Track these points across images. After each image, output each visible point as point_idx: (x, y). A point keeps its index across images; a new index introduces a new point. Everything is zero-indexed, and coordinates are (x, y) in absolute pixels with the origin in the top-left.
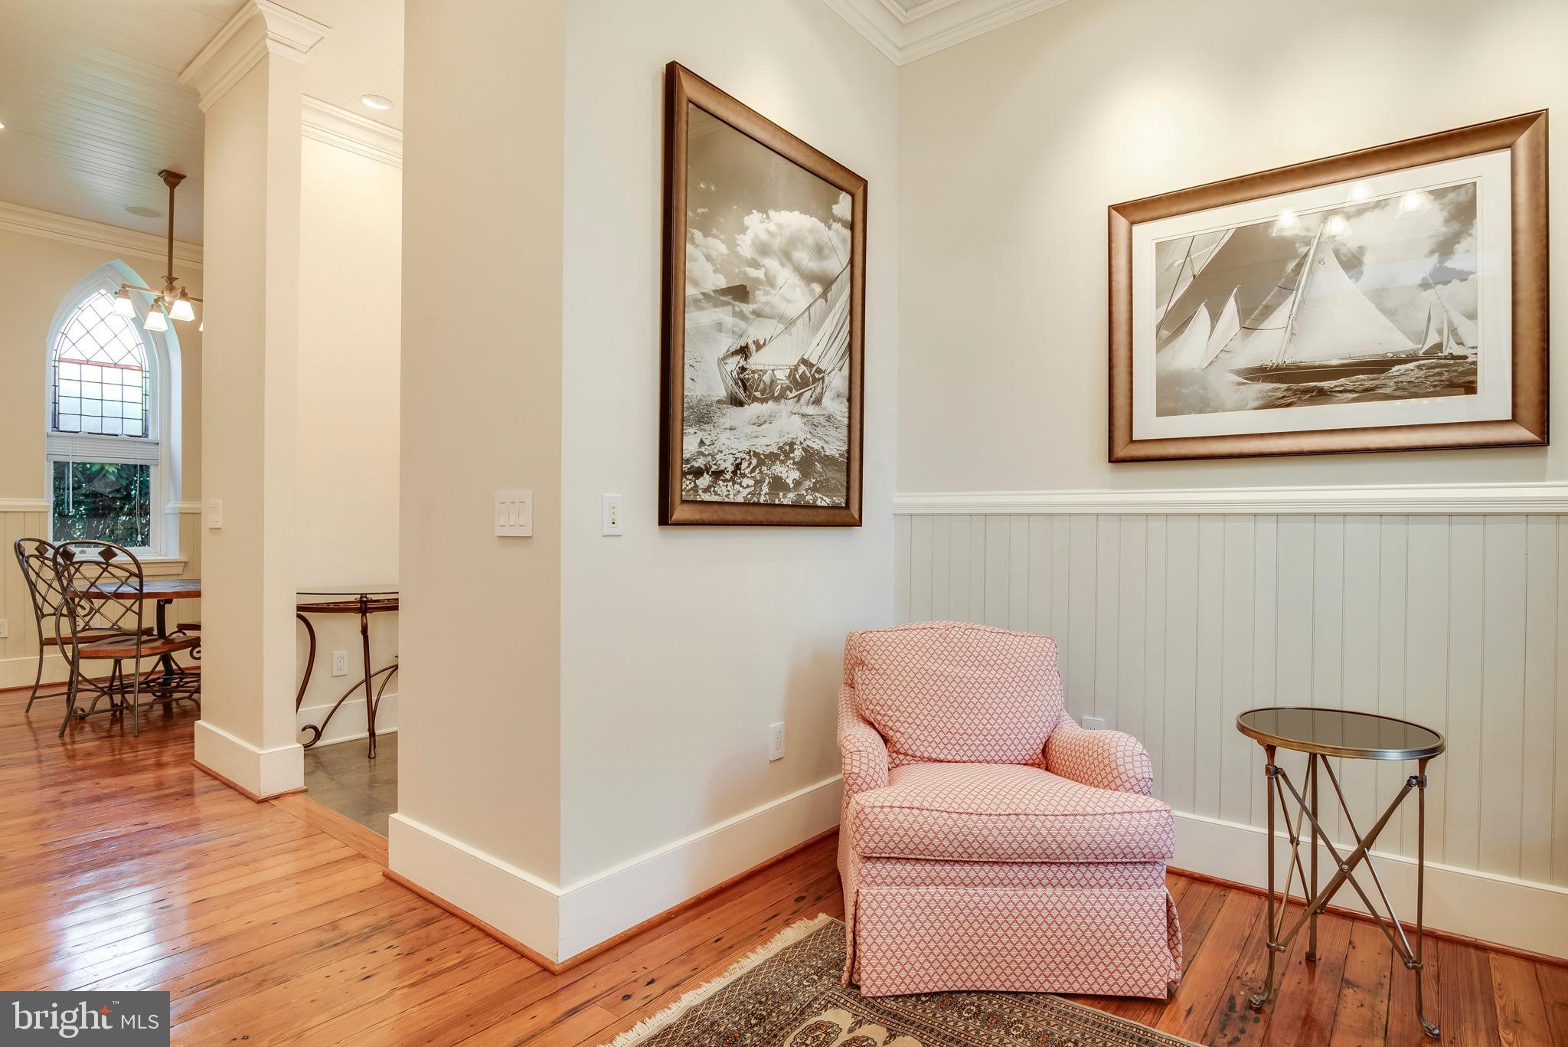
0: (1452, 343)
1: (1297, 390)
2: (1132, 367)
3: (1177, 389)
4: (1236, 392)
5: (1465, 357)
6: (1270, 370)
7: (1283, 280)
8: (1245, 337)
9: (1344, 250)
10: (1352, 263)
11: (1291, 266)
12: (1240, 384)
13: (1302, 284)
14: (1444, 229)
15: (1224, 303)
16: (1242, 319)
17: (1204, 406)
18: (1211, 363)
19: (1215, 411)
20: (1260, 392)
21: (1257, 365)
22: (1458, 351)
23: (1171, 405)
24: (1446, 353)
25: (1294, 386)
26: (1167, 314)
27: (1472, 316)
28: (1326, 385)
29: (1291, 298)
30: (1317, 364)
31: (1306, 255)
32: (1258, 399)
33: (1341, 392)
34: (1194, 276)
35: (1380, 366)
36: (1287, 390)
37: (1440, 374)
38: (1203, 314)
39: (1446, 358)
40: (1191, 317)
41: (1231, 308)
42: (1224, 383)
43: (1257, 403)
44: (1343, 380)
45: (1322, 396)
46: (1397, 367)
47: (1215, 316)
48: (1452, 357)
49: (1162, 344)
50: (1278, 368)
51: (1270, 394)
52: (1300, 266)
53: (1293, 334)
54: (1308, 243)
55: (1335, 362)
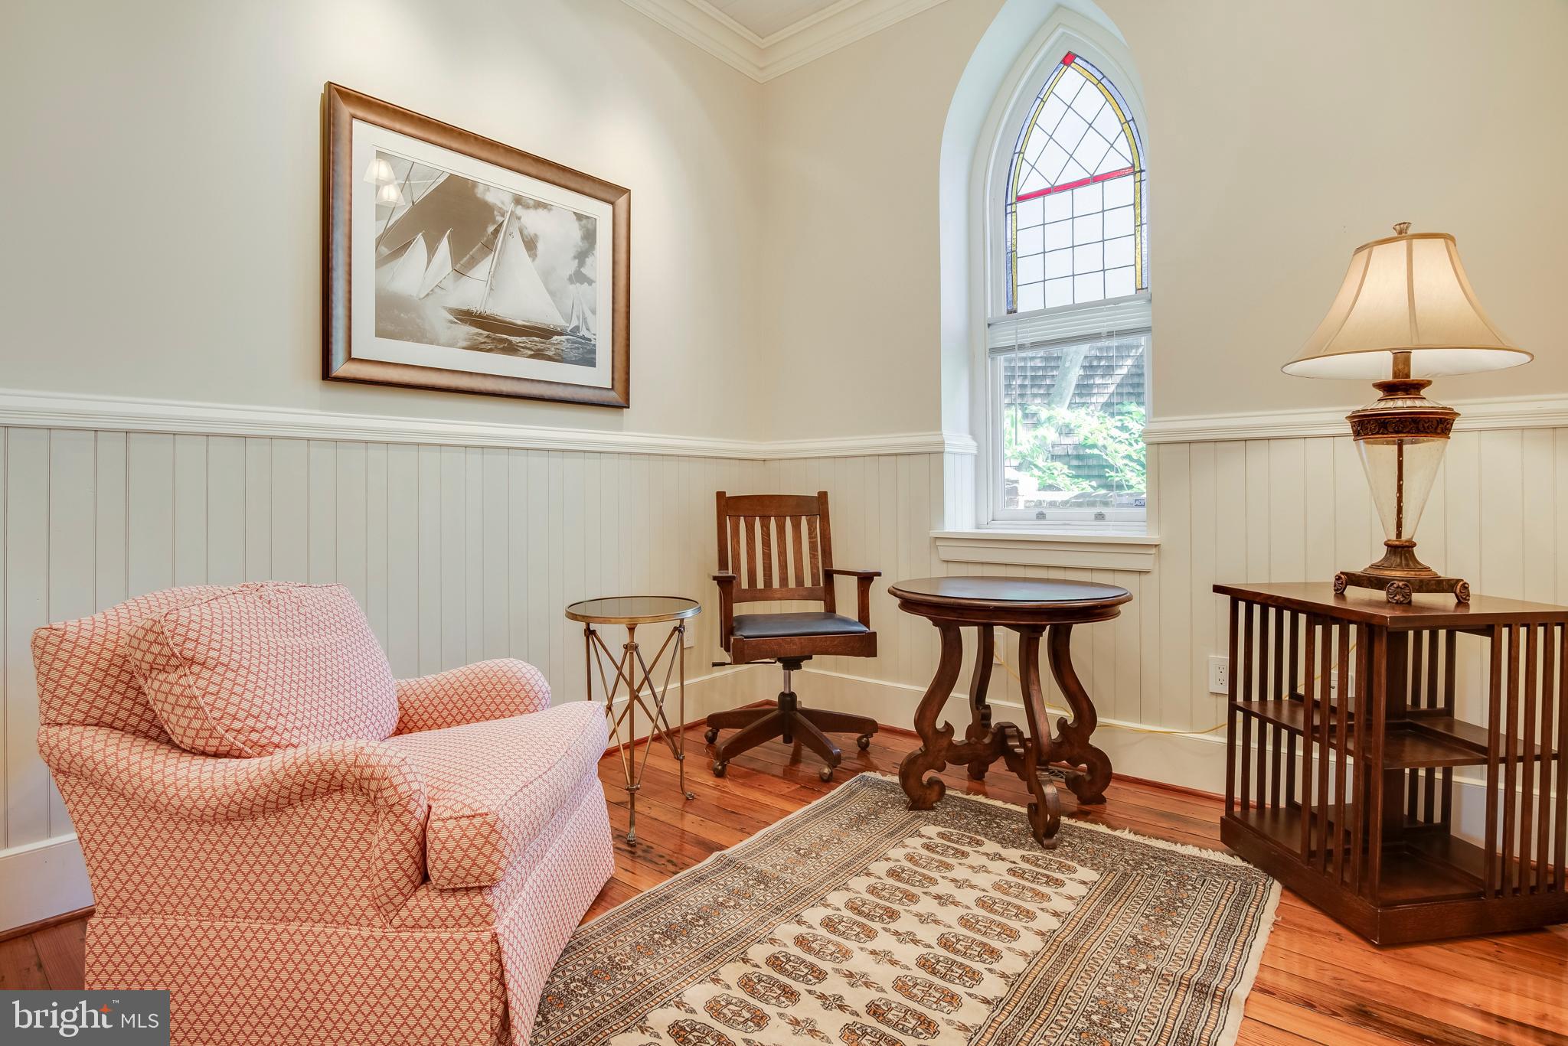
0: (585, 329)
1: (494, 339)
2: (350, 275)
3: (396, 312)
4: (449, 328)
5: (590, 340)
6: (475, 316)
7: (485, 239)
8: (456, 280)
9: (525, 232)
10: (530, 244)
11: (491, 229)
12: (452, 322)
13: (498, 248)
14: (580, 244)
15: (438, 240)
16: (454, 263)
17: (418, 335)
18: (428, 295)
19: (432, 343)
20: (468, 333)
21: (465, 308)
22: (587, 335)
23: (390, 327)
24: (581, 334)
25: (492, 335)
26: (387, 231)
27: (594, 312)
28: (515, 339)
29: (491, 256)
30: (508, 320)
31: (501, 224)
32: (466, 340)
33: (523, 347)
34: (413, 203)
35: (546, 333)
36: (488, 337)
37: (578, 348)
38: (420, 245)
39: (581, 338)
40: (410, 243)
41: (444, 246)
42: (438, 319)
43: (465, 344)
44: (524, 339)
45: (511, 349)
46: (555, 337)
47: (432, 250)
48: (583, 338)
49: (381, 262)
50: (480, 316)
51: (475, 337)
52: (497, 231)
53: (491, 289)
54: (503, 215)
55: (520, 322)
